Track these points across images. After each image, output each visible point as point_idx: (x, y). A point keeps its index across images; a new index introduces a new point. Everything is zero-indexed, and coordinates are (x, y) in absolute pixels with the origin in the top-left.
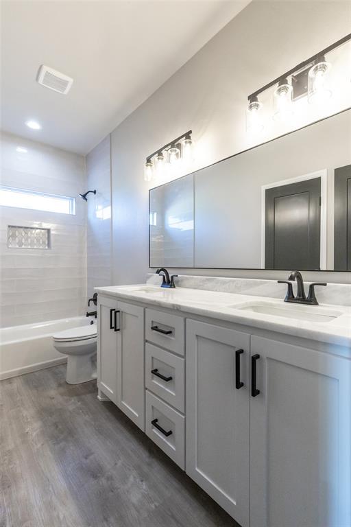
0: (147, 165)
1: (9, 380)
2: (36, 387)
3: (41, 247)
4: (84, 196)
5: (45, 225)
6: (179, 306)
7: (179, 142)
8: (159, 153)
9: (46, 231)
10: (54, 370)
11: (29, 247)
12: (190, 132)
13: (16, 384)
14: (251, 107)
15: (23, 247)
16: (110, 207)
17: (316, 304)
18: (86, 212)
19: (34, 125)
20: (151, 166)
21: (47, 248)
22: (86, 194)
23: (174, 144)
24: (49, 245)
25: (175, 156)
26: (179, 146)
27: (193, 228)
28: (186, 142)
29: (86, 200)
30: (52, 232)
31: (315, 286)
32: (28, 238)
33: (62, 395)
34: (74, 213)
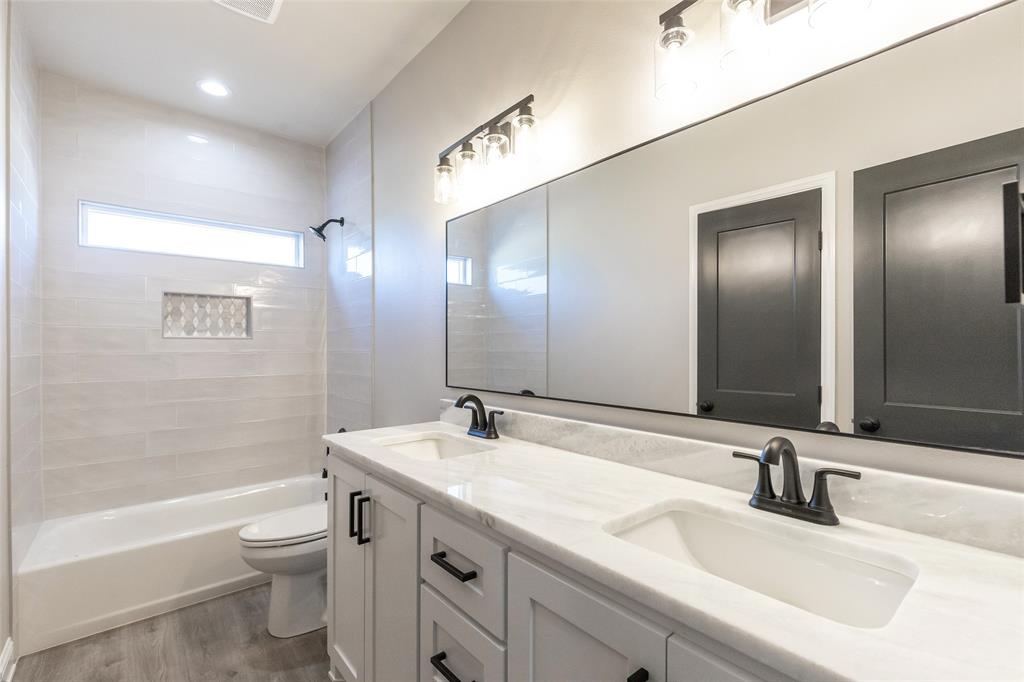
0: (440, 170)
1: (150, 623)
2: (203, 643)
3: (232, 335)
4: (319, 231)
5: (241, 291)
6: (493, 519)
7: (507, 119)
8: (466, 144)
9: (244, 301)
10: (247, 597)
11: (208, 335)
12: (530, 98)
13: (166, 632)
14: (666, 40)
15: (195, 334)
16: (370, 253)
17: (834, 522)
18: (325, 261)
19: (214, 89)
20: (449, 171)
21: (244, 335)
22: (324, 225)
23: (496, 126)
24: (248, 329)
25: (498, 152)
26: (507, 129)
27: (545, 292)
28: (521, 121)
29: (324, 238)
30: (255, 305)
31: (829, 477)
32: (206, 315)
33: (254, 664)
34: (302, 266)
